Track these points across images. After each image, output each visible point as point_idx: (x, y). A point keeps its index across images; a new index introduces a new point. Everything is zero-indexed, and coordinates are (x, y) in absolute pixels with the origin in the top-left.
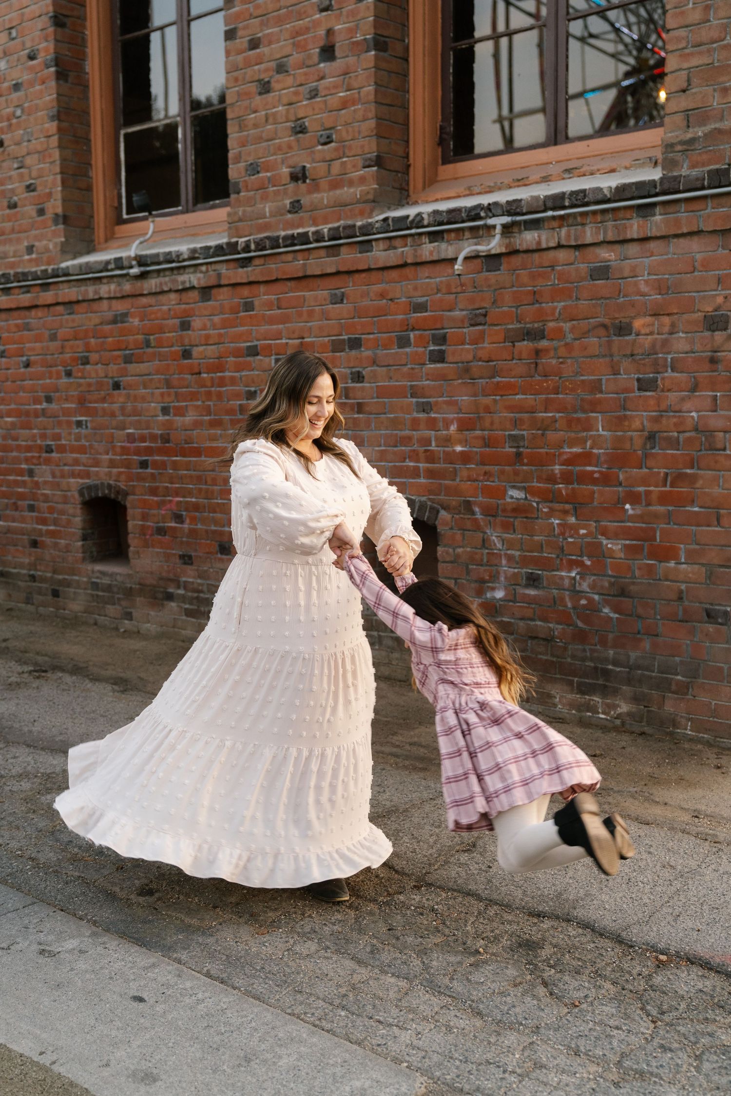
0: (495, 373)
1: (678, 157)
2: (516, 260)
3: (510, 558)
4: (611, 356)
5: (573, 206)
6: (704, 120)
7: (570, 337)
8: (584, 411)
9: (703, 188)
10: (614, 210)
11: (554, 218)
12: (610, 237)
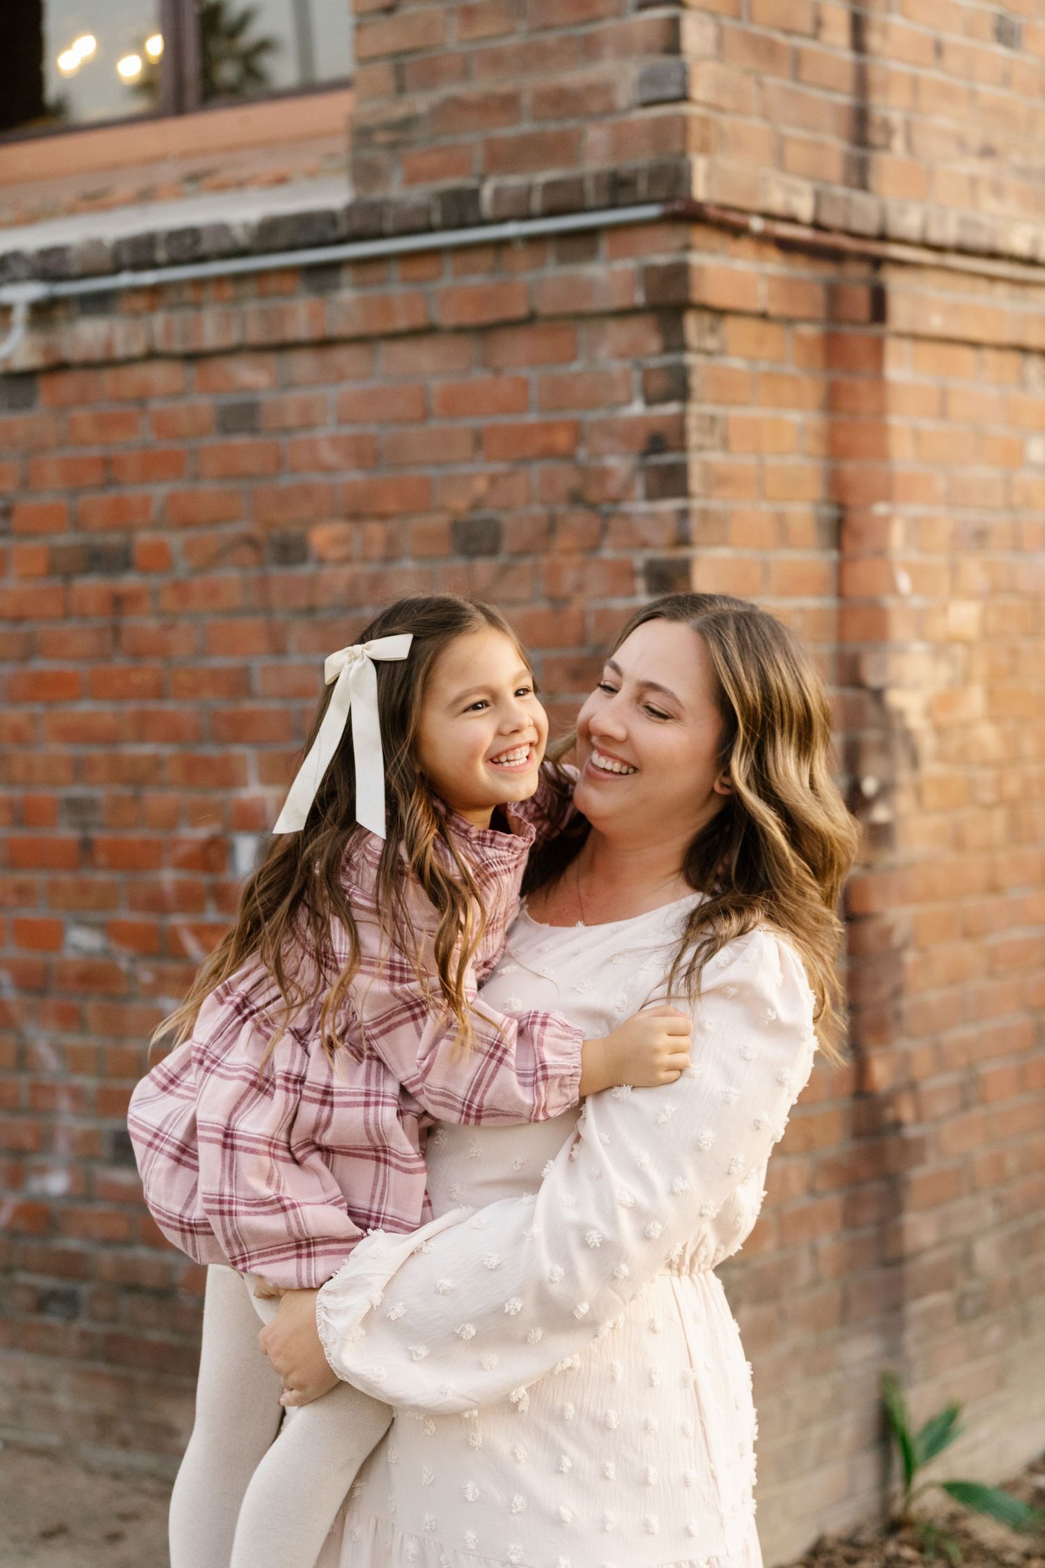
0: (31, 649)
1: (382, 157)
2: (67, 385)
3: (77, 1095)
4: (268, 610)
5: (174, 262)
6: (431, 76)
7: (182, 566)
8: (219, 740)
9: (429, 229)
10: (260, 275)
11: (136, 290)
12: (255, 334)
